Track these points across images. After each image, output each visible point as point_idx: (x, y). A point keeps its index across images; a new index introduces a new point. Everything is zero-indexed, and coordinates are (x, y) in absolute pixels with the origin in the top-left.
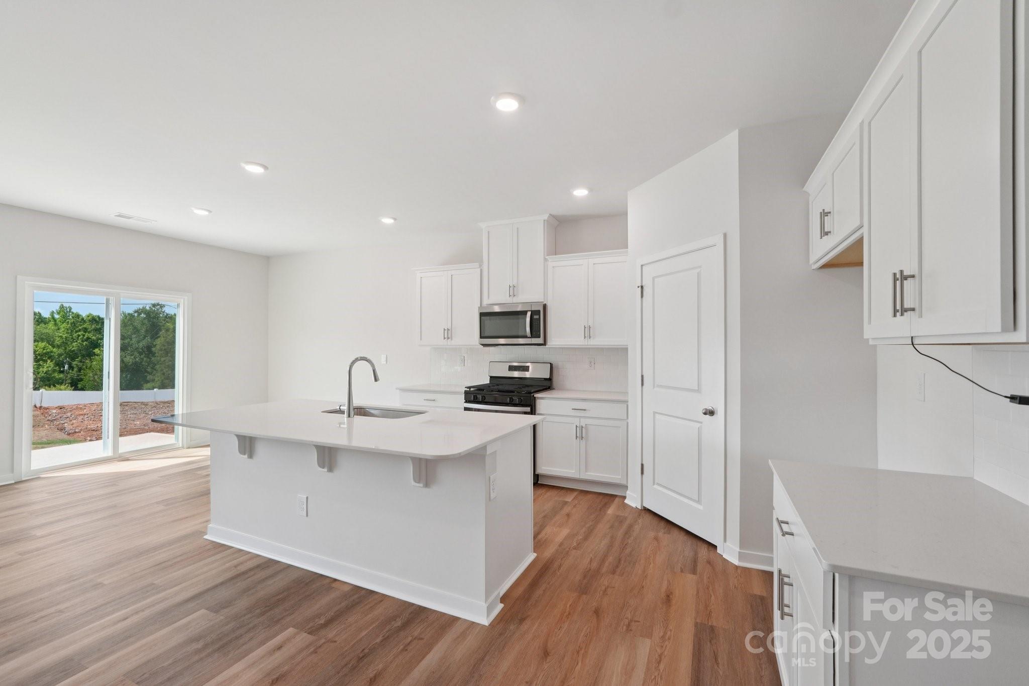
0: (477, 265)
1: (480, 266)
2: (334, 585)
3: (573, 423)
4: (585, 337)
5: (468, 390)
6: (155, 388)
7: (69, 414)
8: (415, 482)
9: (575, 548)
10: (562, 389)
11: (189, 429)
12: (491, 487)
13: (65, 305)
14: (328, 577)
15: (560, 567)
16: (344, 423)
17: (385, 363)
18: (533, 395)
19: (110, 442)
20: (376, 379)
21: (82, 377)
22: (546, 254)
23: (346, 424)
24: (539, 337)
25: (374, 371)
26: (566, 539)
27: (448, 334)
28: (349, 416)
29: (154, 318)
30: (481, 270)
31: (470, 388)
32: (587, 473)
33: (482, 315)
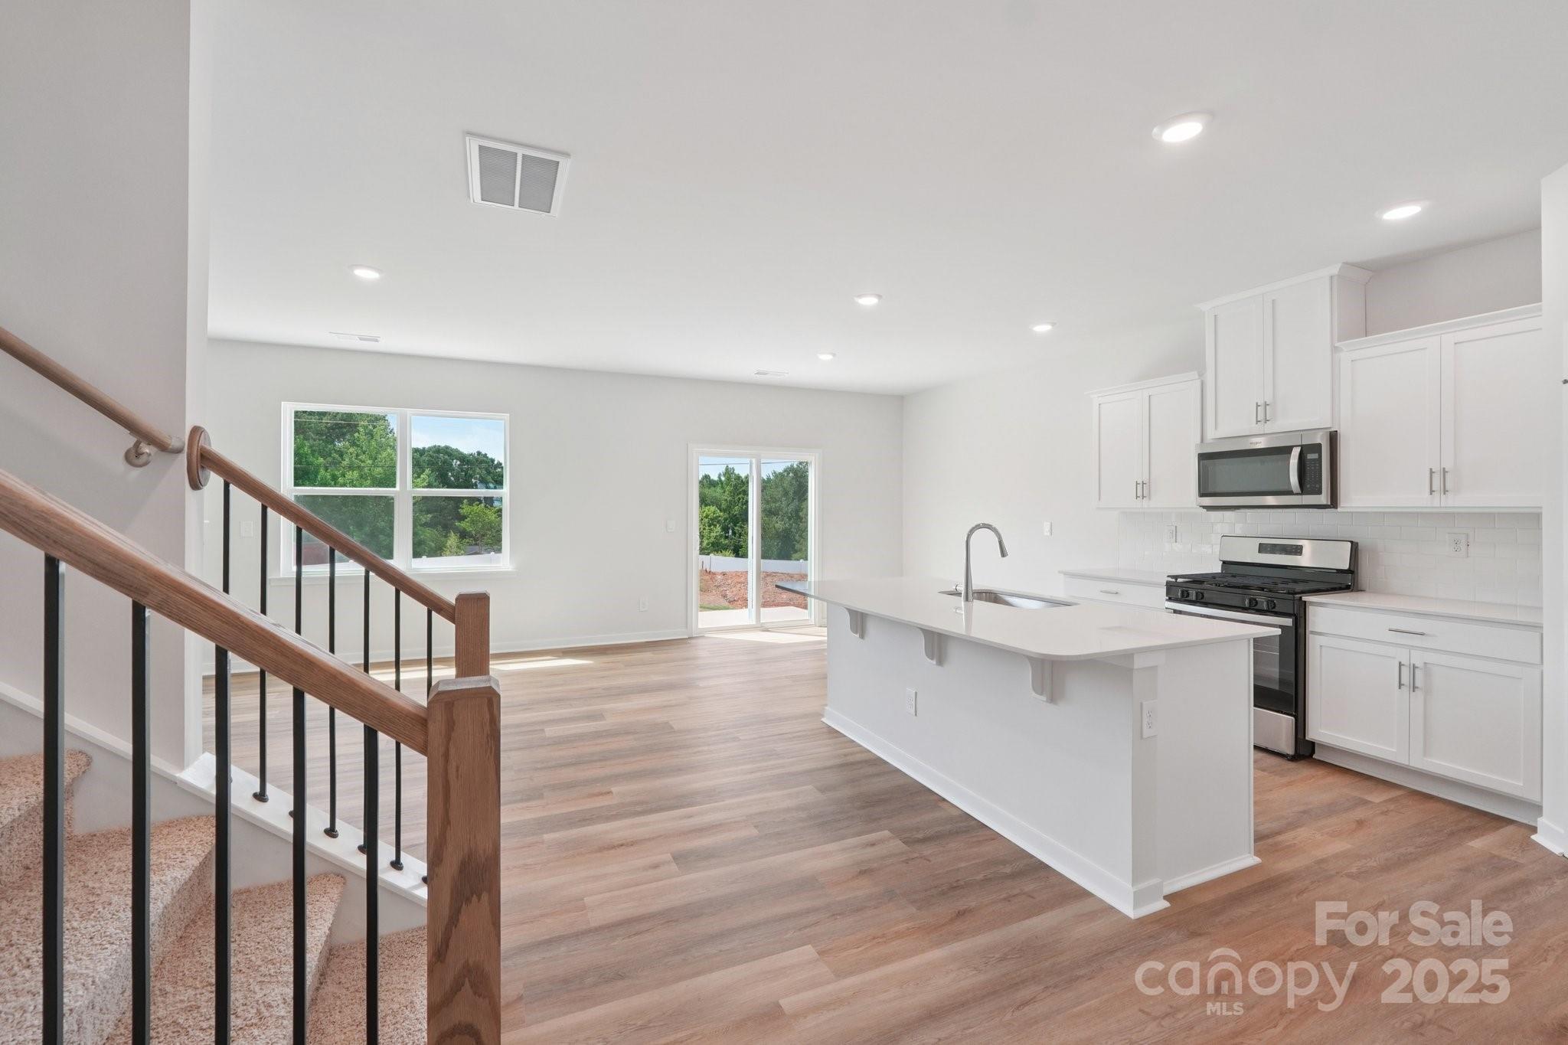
0: (1194, 374)
1: (1201, 375)
2: (941, 804)
3: (1394, 658)
4: (1432, 491)
5: (1174, 580)
6: (802, 558)
7: (730, 581)
8: (1037, 693)
9: (1350, 876)
10: (1377, 591)
11: (821, 602)
12: (1145, 720)
13: (730, 466)
14: (936, 794)
15: (1301, 892)
16: (960, 608)
17: (1048, 534)
18: (1301, 597)
19: (754, 610)
20: (1003, 554)
21: (742, 543)
22: (1336, 337)
23: (963, 609)
24: (1319, 492)
25: (1001, 543)
26: (1336, 856)
27: (1143, 490)
28: (967, 599)
29: (800, 477)
30: (1202, 383)
31: (1176, 577)
32: (1425, 759)
33: (1203, 457)
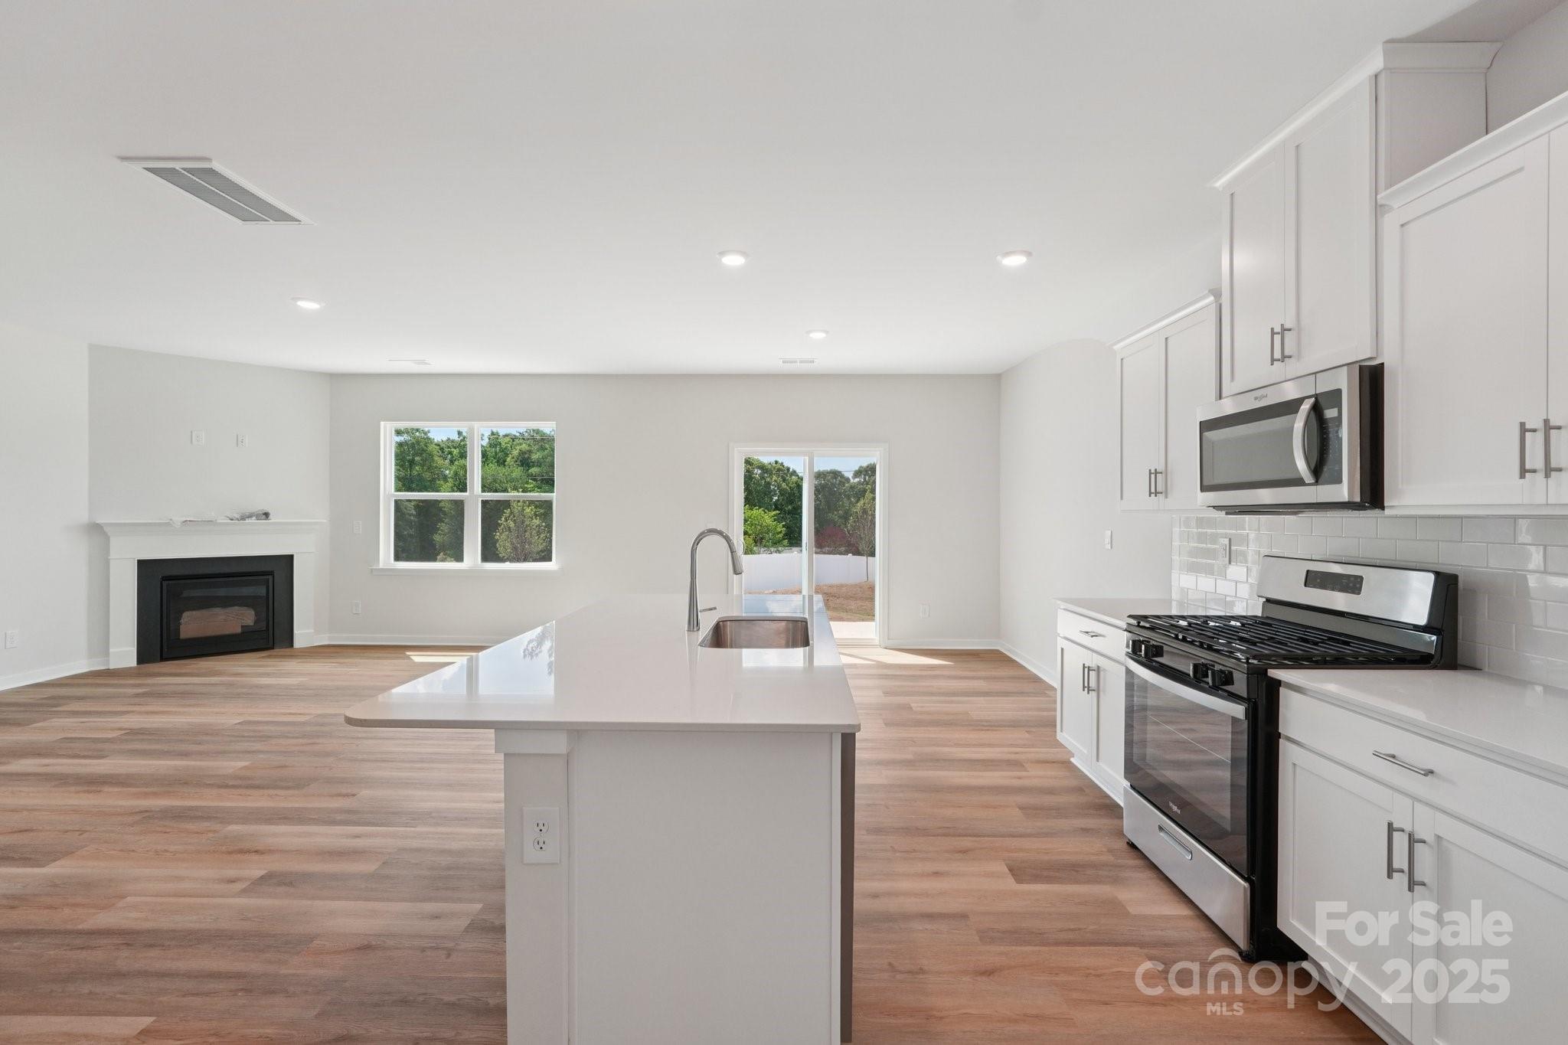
0: (1211, 295)
1: (1218, 296)
4: (1524, 472)
17: (1109, 546)
24: (1339, 479)
27: (1157, 482)
30: (1220, 308)
33: (1207, 426)
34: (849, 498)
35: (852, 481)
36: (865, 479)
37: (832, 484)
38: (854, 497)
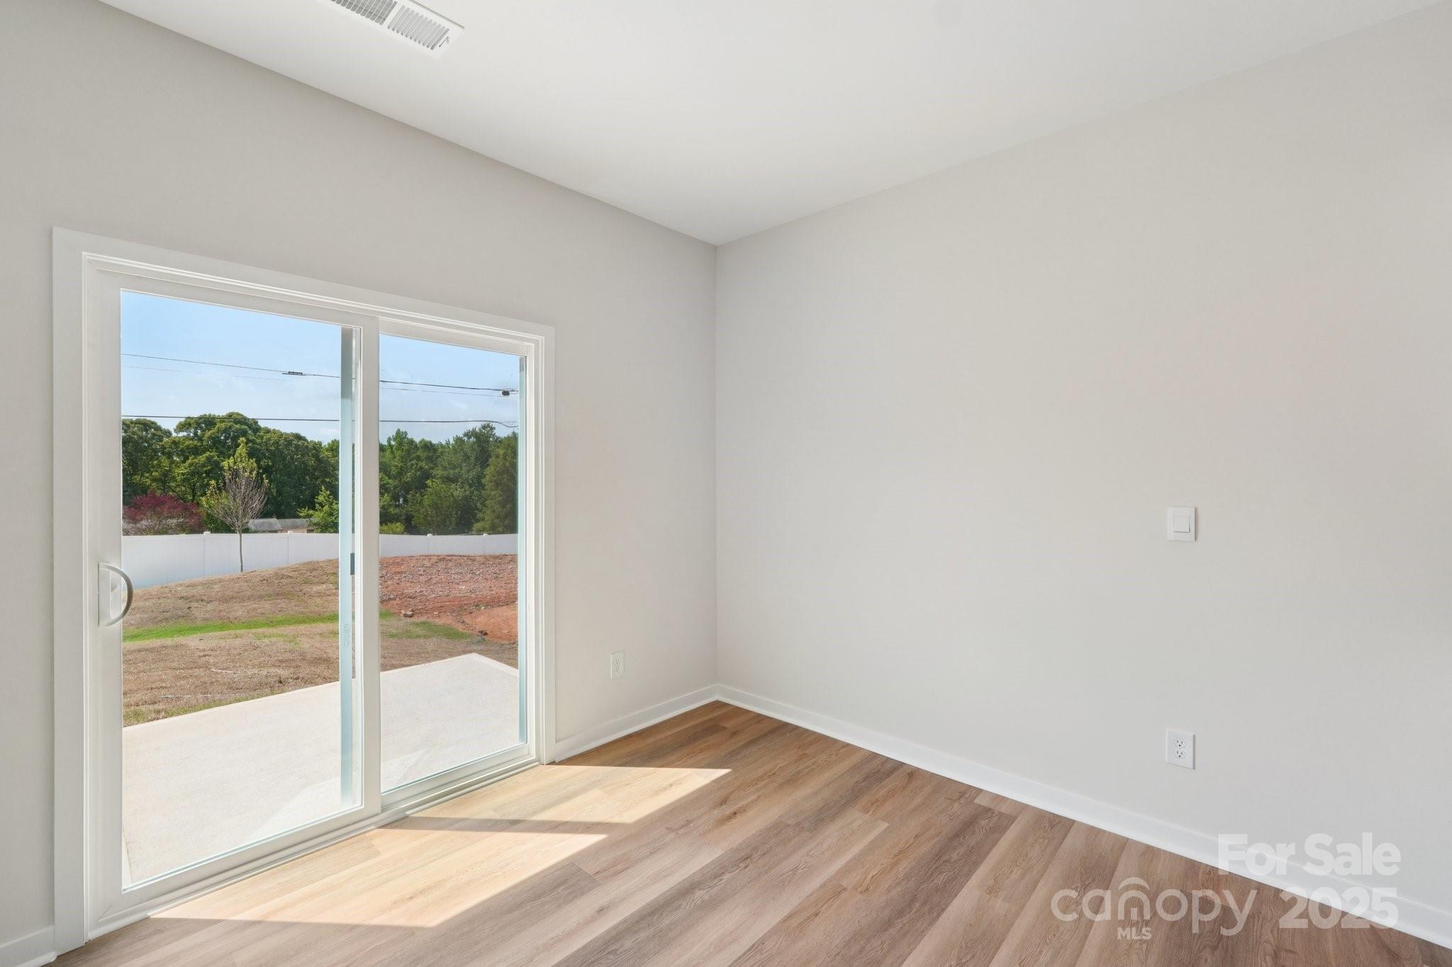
34: (169, 456)
35: (174, 434)
36: (196, 434)
37: (141, 438)
38: (178, 455)
